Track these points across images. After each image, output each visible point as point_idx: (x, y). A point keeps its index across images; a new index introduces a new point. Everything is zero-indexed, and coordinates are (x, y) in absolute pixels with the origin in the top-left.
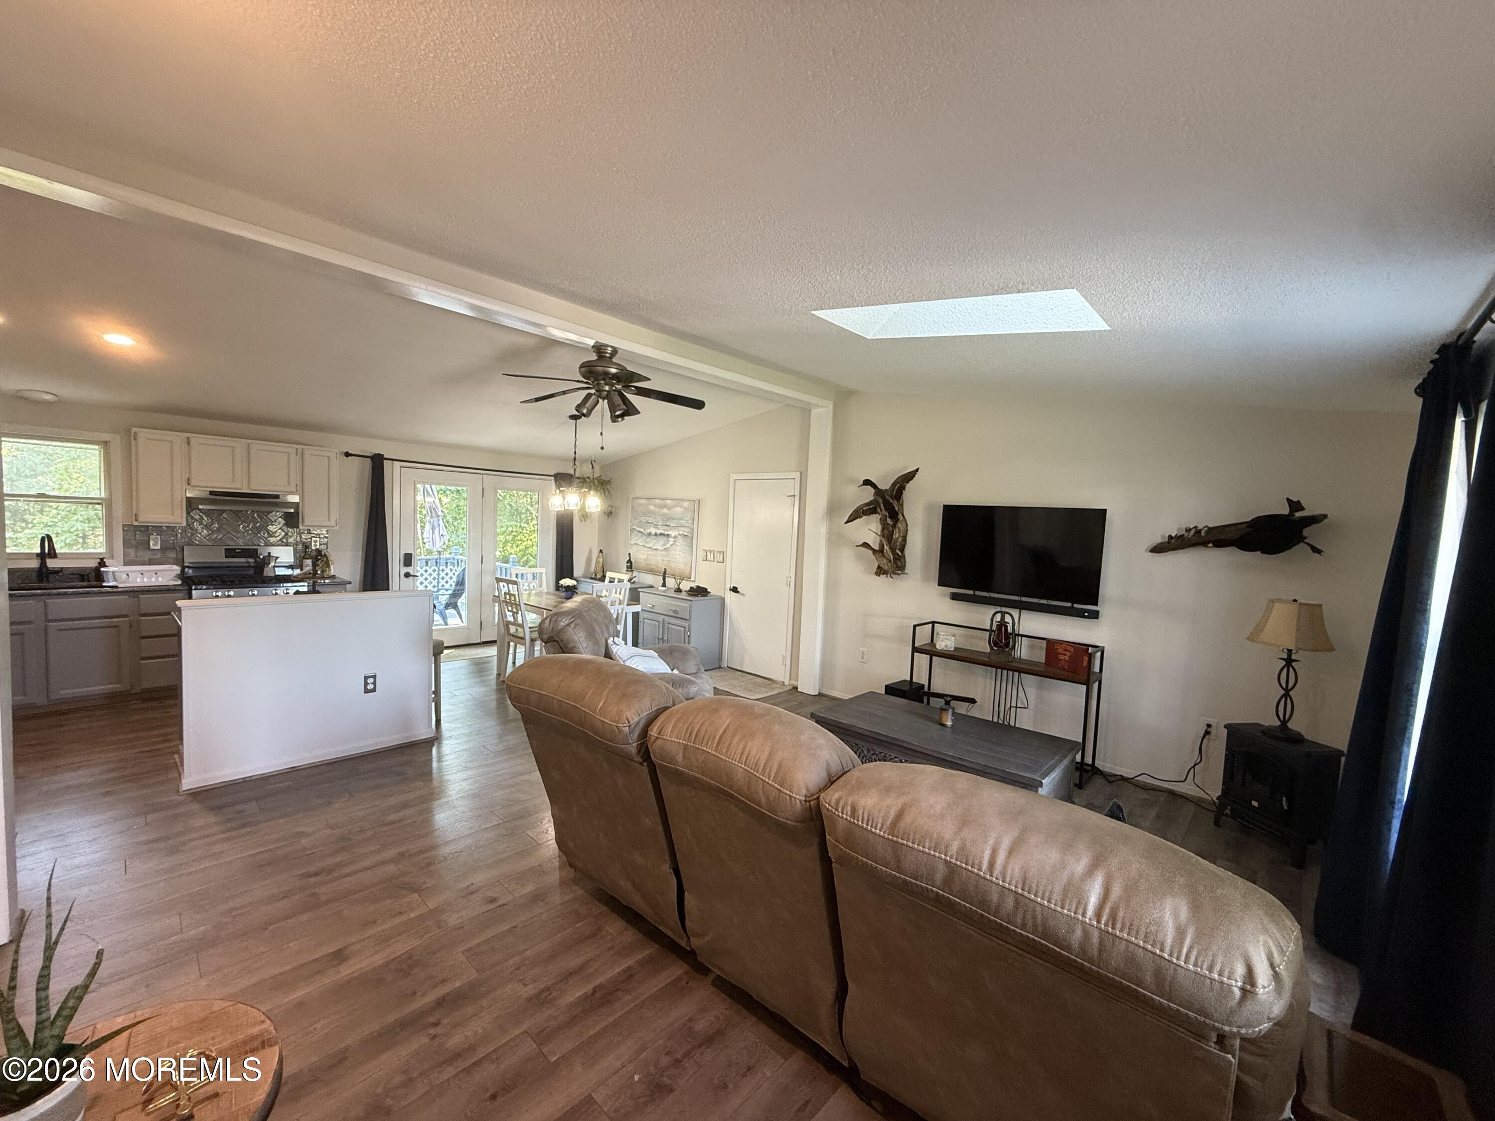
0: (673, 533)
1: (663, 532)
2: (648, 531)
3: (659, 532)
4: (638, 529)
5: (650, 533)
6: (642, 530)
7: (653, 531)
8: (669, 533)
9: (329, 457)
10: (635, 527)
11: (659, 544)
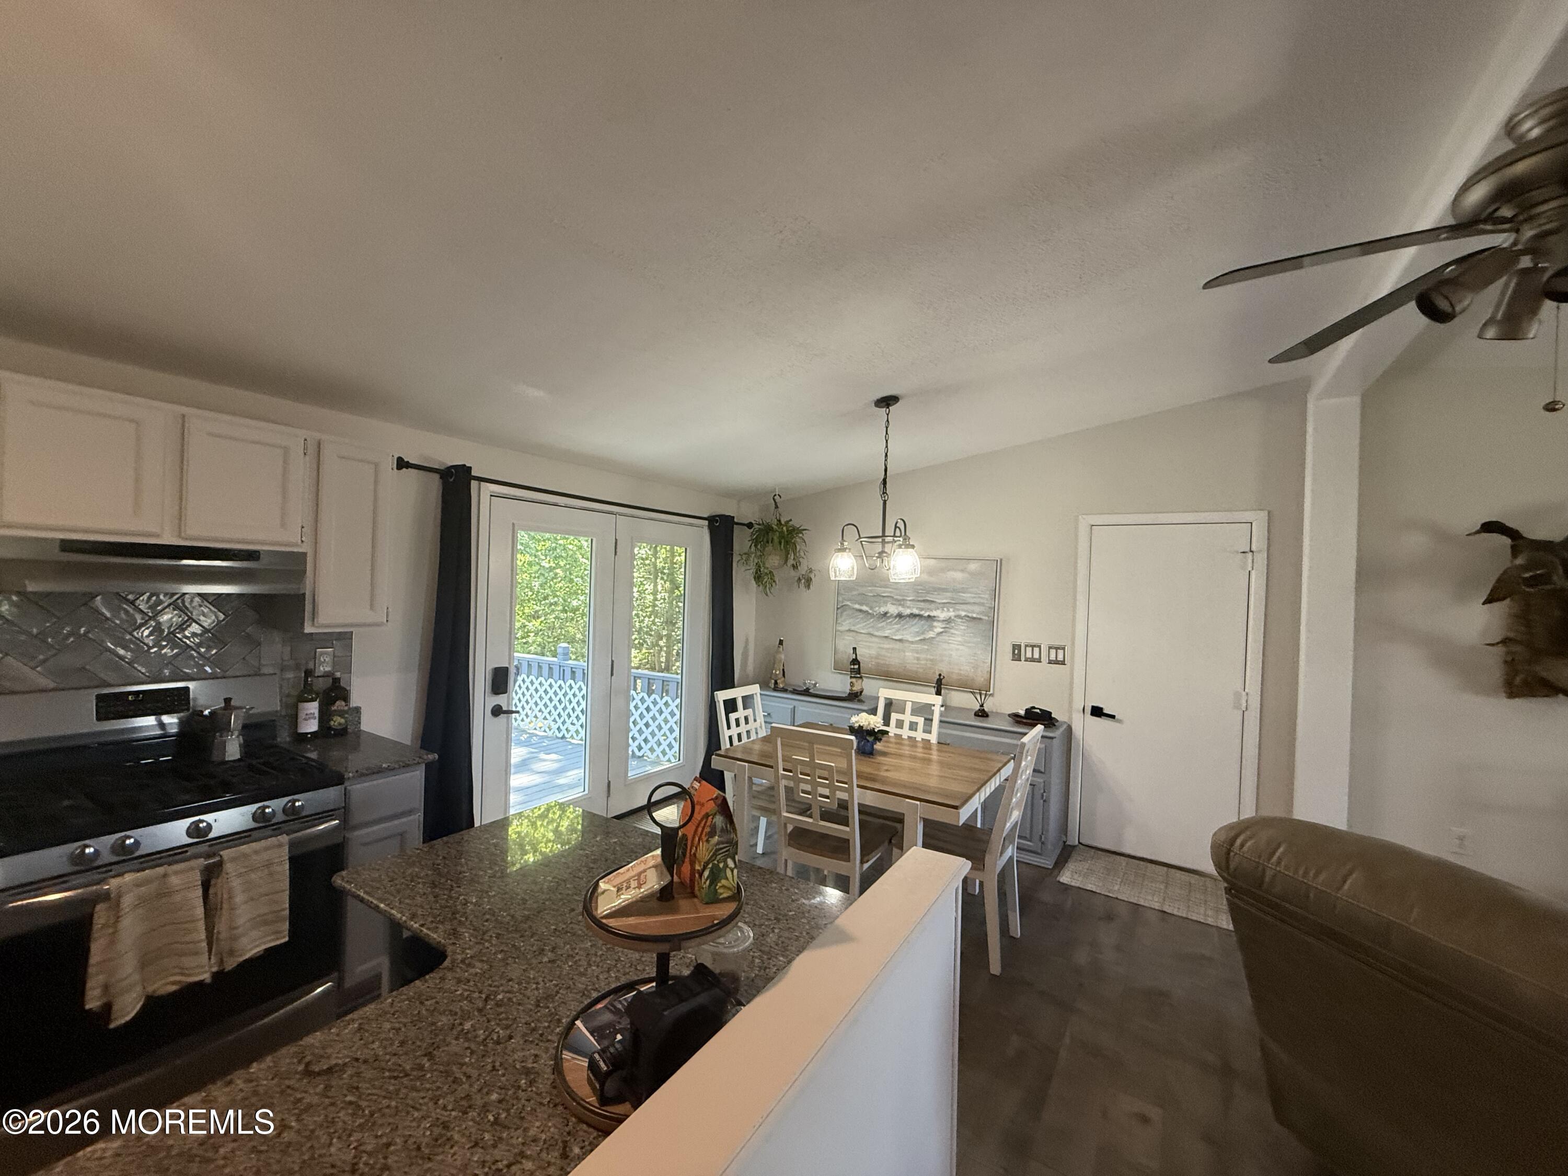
0: (942, 615)
1: (916, 611)
2: (883, 610)
3: (908, 612)
4: (857, 606)
5: (886, 613)
6: (864, 608)
7: (893, 609)
8: (932, 614)
10: (848, 603)
11: (909, 632)
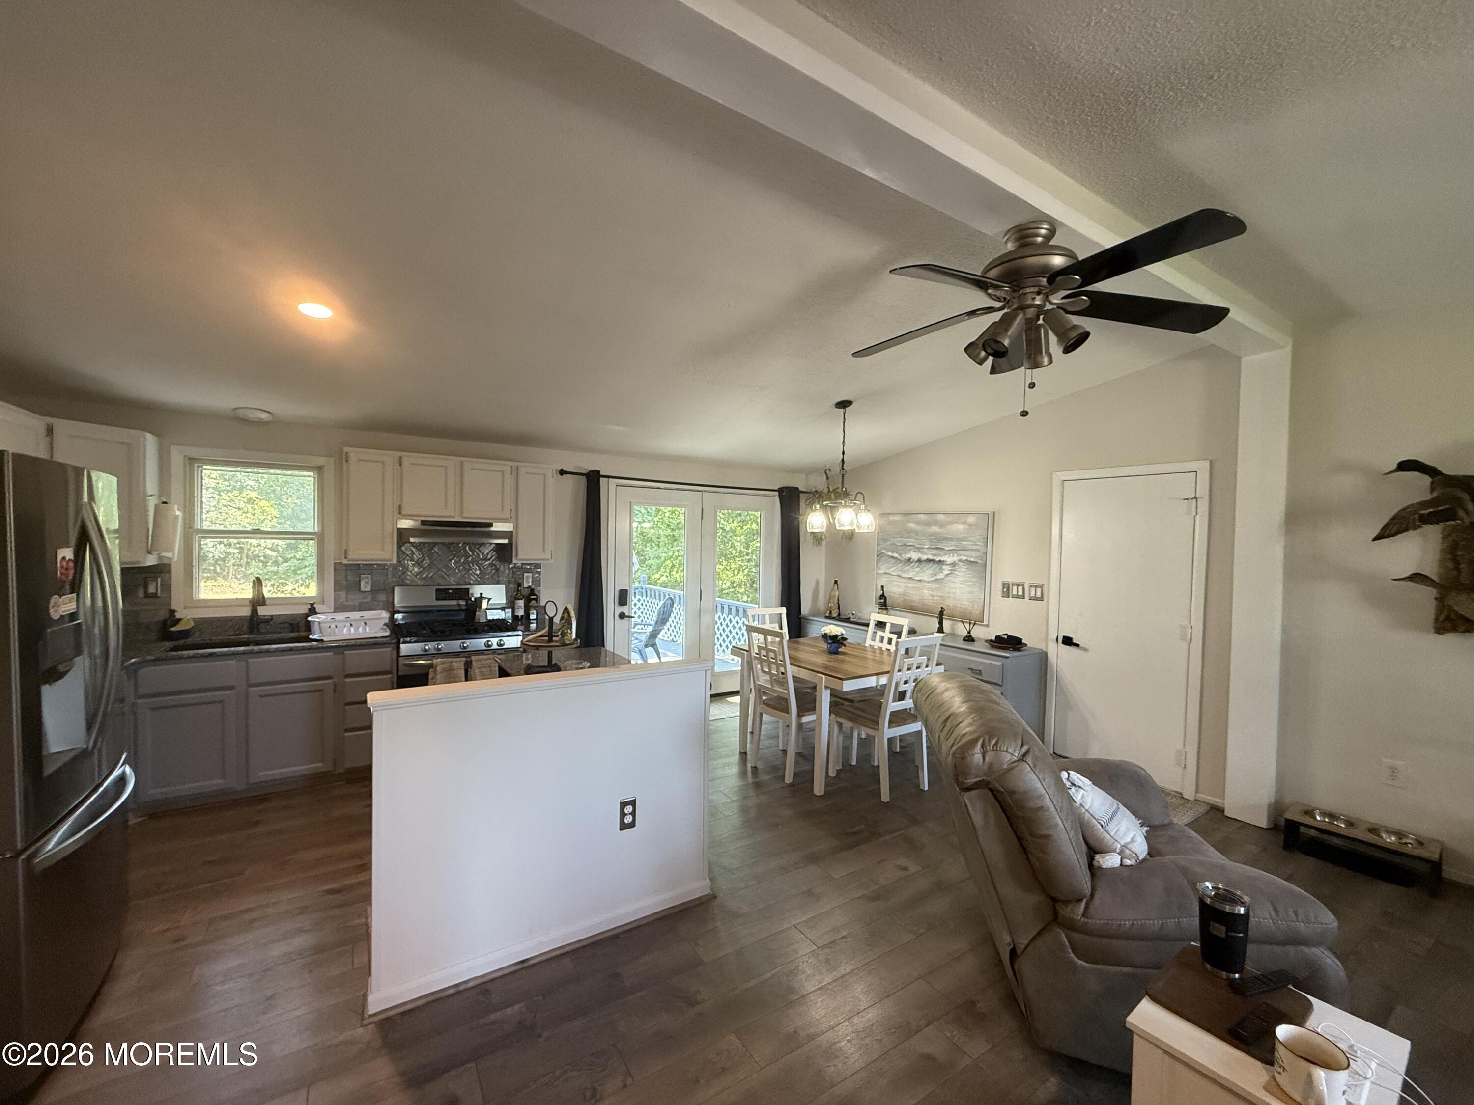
9: (545, 475)
